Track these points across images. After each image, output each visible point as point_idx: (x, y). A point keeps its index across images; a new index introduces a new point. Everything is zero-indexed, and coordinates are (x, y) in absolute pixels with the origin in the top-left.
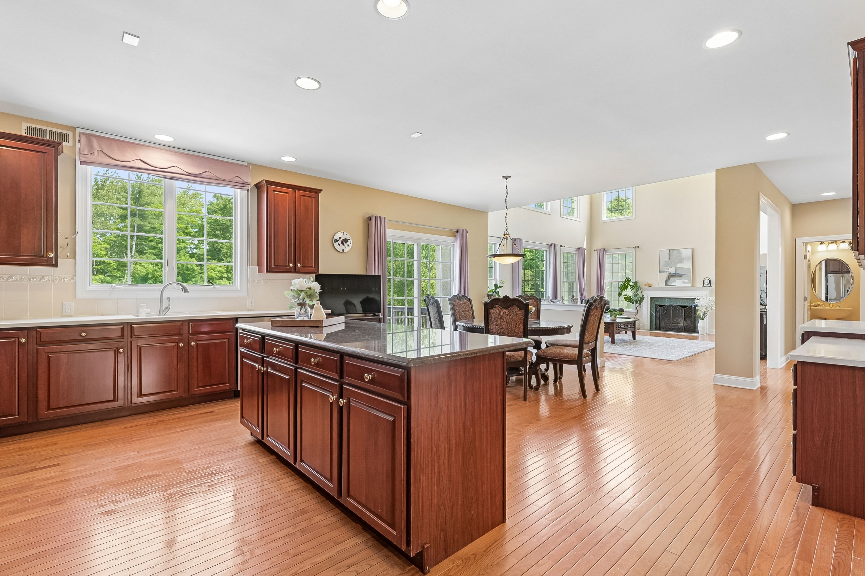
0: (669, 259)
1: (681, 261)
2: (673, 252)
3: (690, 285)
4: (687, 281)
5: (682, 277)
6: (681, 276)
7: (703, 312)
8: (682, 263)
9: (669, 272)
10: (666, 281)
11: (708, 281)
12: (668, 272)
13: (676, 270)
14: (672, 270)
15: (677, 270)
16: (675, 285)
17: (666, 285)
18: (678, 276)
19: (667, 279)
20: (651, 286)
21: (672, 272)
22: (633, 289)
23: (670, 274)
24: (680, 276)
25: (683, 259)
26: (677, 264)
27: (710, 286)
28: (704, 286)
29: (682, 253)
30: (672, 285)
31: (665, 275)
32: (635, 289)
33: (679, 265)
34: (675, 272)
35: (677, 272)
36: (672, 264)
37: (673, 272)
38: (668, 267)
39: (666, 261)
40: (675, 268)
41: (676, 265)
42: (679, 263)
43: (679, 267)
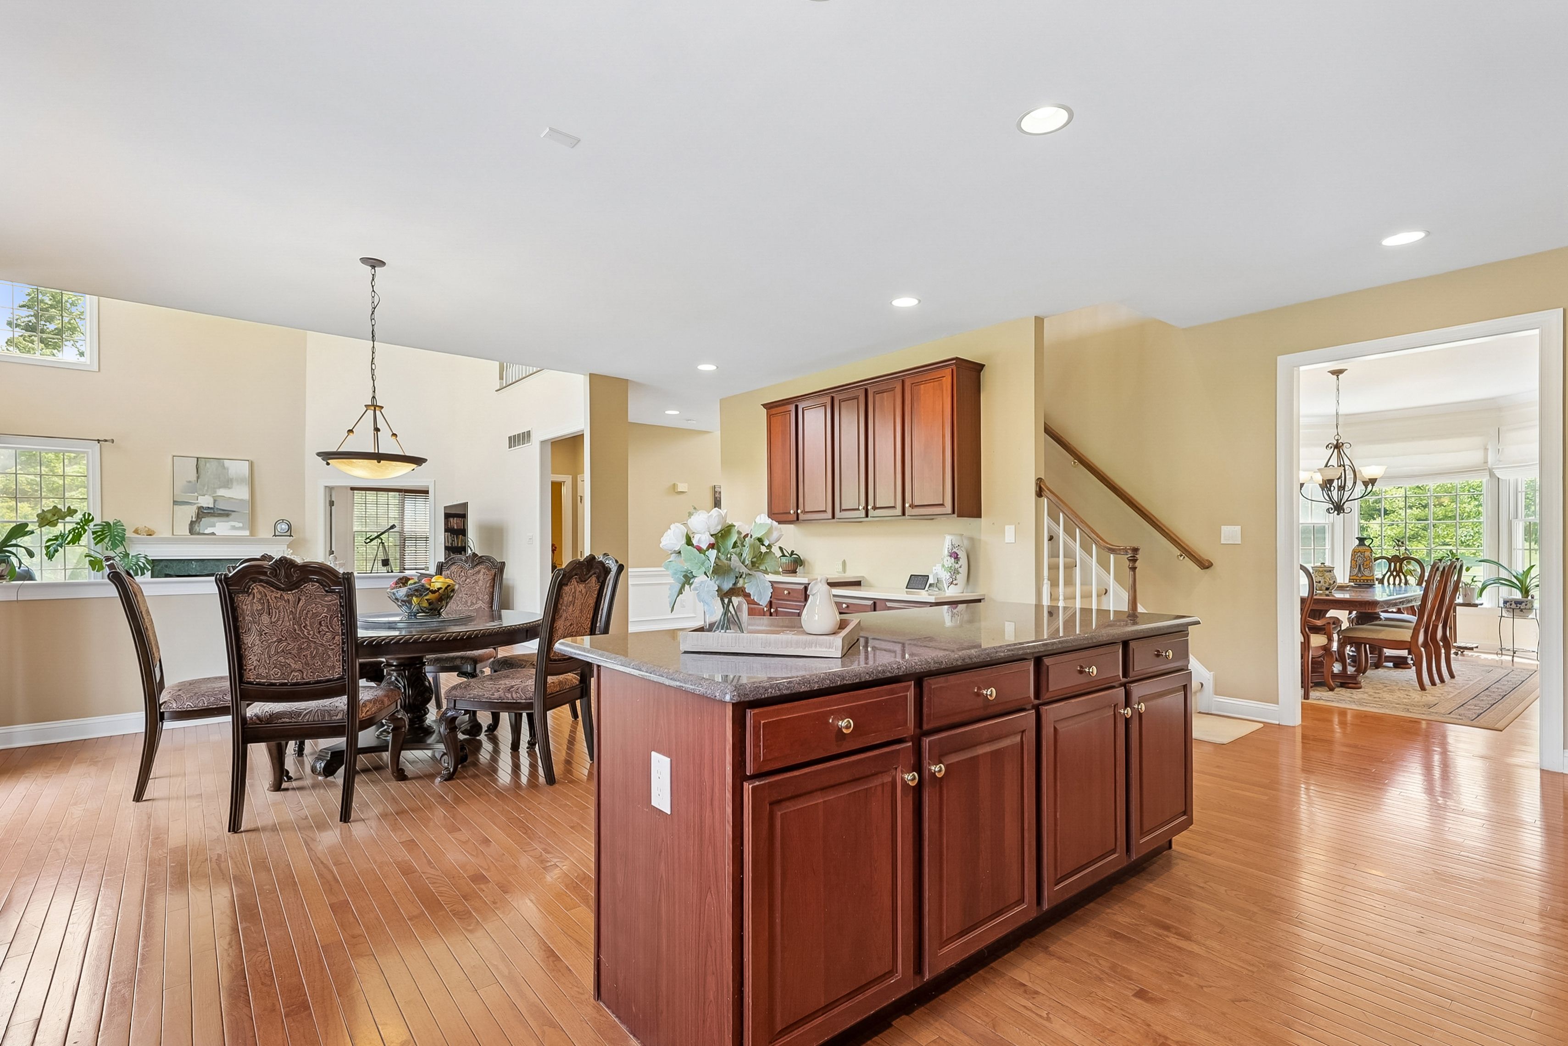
0: (198, 478)
1: (227, 483)
2: (208, 465)
3: (247, 533)
4: (241, 525)
5: (231, 517)
6: (228, 515)
8: (229, 488)
9: (200, 505)
10: (192, 524)
11: (287, 527)
12: (195, 504)
13: (214, 503)
14: (206, 501)
15: (217, 502)
16: (213, 534)
17: (191, 531)
18: (220, 515)
19: (194, 519)
20: (150, 535)
21: (205, 506)
22: (102, 540)
23: (200, 508)
24: (225, 514)
25: (231, 480)
26: (218, 490)
27: (291, 536)
28: (275, 535)
29: (228, 469)
30: (206, 532)
31: (190, 512)
32: (106, 540)
33: (221, 492)
34: (212, 506)
35: (216, 507)
36: (206, 488)
37: (207, 506)
38: (196, 494)
39: (190, 482)
40: (213, 497)
41: (215, 492)
42: (220, 487)
43: (223, 496)
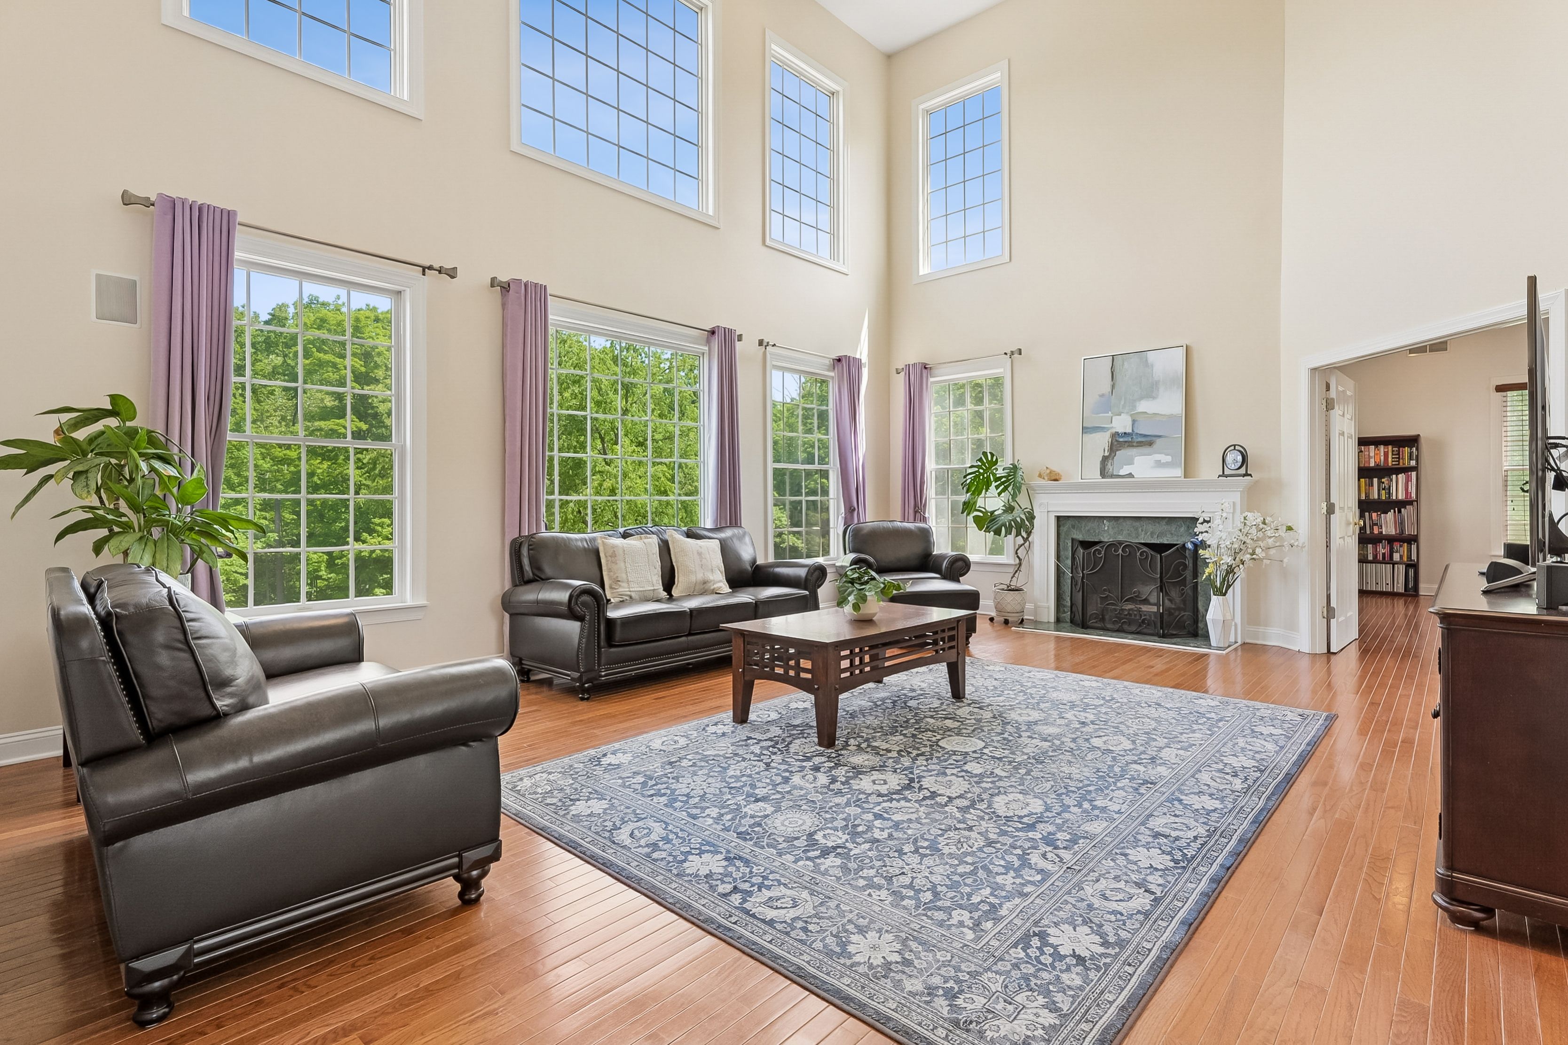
0: (1113, 387)
1: (1150, 391)
2: (1126, 363)
3: (1178, 472)
4: (1169, 459)
5: (1155, 446)
6: (1150, 444)
7: (1225, 567)
8: (1154, 398)
9: (1114, 431)
10: (1105, 459)
11: (1240, 458)
12: (1107, 429)
13: (1133, 425)
14: (1122, 424)
15: (1136, 425)
16: (1130, 475)
17: (1103, 473)
18: (1140, 444)
19: (1107, 454)
20: (1056, 480)
21: (1121, 430)
22: (1006, 489)
23: (1115, 435)
24: (1146, 442)
25: (1157, 383)
26: (1137, 404)
27: (1246, 475)
28: (1223, 475)
29: (1152, 366)
30: (1122, 473)
31: (1102, 441)
32: (1010, 489)
33: (1144, 406)
34: (1129, 430)
35: (1136, 431)
36: (1122, 403)
37: (1123, 431)
38: (1110, 414)
39: (1102, 396)
40: (1131, 415)
41: (1134, 407)
42: (1141, 398)
43: (1145, 413)
